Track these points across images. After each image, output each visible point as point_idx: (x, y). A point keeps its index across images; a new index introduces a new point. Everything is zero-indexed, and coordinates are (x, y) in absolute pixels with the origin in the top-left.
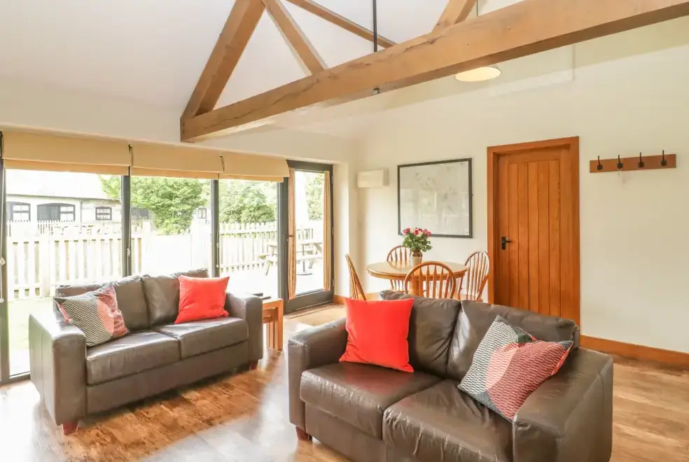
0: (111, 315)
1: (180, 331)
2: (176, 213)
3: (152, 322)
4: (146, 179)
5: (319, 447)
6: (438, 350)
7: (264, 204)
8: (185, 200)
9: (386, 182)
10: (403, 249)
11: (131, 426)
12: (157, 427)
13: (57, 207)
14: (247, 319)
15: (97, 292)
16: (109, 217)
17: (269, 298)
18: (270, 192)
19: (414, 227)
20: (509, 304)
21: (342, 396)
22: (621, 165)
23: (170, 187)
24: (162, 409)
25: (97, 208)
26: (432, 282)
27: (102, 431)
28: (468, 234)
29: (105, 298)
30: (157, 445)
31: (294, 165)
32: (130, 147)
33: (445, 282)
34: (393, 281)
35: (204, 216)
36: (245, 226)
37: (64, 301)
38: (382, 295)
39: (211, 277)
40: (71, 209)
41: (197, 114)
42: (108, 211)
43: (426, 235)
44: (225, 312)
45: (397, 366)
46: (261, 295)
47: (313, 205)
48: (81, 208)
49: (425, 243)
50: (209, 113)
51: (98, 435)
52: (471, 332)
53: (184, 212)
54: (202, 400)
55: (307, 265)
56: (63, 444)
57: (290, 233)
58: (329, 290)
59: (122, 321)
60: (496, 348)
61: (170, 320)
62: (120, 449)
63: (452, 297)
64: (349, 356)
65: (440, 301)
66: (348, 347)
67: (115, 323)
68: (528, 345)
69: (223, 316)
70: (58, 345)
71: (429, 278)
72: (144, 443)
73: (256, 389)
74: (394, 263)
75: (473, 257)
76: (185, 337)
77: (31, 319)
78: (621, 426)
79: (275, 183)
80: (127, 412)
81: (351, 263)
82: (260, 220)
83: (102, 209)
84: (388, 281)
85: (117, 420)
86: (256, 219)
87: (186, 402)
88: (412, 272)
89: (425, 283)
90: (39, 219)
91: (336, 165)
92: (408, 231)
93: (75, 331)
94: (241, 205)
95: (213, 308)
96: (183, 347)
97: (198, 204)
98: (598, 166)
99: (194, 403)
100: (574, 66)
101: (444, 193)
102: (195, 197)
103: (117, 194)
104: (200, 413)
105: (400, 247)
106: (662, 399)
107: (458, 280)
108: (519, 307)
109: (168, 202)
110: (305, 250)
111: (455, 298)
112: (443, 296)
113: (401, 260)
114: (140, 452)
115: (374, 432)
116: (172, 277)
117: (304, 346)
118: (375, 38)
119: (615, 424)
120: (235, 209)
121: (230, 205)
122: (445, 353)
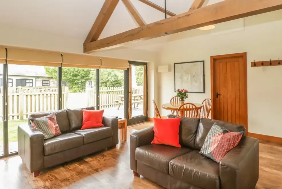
0: (54, 126)
1: (83, 133)
2: (78, 83)
3: (71, 129)
4: (65, 68)
5: (143, 179)
6: (191, 138)
7: (117, 79)
8: (82, 78)
9: (170, 70)
10: (177, 98)
11: (63, 172)
12: (74, 173)
13: (25, 80)
14: (112, 127)
15: (48, 116)
16: (48, 84)
17: (121, 118)
18: (120, 74)
19: (181, 89)
20: (220, 119)
21: (152, 157)
22: (263, 64)
23: (76, 71)
24: (76, 165)
25: (43, 81)
26: (188, 111)
27: (50, 175)
28: (203, 92)
29: (51, 119)
30: (74, 180)
31: (131, 63)
32: (62, 55)
33: (194, 111)
34: (172, 111)
35: (91, 84)
36: (109, 88)
37: (34, 120)
38: (168, 116)
39: (96, 110)
40: (31, 81)
41: (91, 42)
42: (48, 82)
43: (186, 92)
44: (102, 124)
45: (174, 145)
46: (117, 117)
47: (138, 80)
48: (36, 81)
49: (186, 95)
50: (96, 41)
51: (49, 177)
52: (204, 130)
53: (82, 82)
54: (93, 161)
55: (136, 105)
56: (34, 181)
57: (130, 91)
58: (146, 115)
59: (58, 129)
60: (214, 135)
61: (79, 128)
62: (59, 182)
63: (196, 117)
64: (155, 141)
65: (192, 118)
66: (155, 138)
67: (56, 129)
68: (226, 134)
69: (101, 127)
70: (32, 139)
71: (187, 109)
72: (69, 179)
73: (116, 156)
74: (173, 104)
75: (205, 101)
76: (86, 135)
77: (19, 128)
78: (262, 167)
79: (122, 71)
80: (61, 167)
81: (155, 103)
82: (115, 86)
83: (46, 81)
84: (170, 111)
85: (57, 170)
86: (113, 86)
87: (86, 162)
88: (180, 107)
89: (185, 112)
90: (17, 85)
91: (148, 63)
92: (178, 90)
93: (39, 133)
94: (107, 80)
95: (97, 123)
96: (85, 140)
97: (88, 79)
98: (254, 64)
99: (89, 163)
100: (244, 26)
101: (193, 74)
102: (87, 76)
103: (52, 74)
104: (93, 167)
105: (175, 97)
106: (279, 157)
107: (199, 110)
108: (223, 120)
109: (75, 78)
110: (135, 99)
111: (198, 117)
112: (193, 117)
113: (176, 102)
114: (68, 183)
115: (166, 171)
116: (79, 110)
117: (136, 138)
118: (165, 12)
119: (260, 167)
120: (105, 81)
121: (102, 79)
122: (194, 139)
